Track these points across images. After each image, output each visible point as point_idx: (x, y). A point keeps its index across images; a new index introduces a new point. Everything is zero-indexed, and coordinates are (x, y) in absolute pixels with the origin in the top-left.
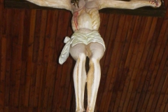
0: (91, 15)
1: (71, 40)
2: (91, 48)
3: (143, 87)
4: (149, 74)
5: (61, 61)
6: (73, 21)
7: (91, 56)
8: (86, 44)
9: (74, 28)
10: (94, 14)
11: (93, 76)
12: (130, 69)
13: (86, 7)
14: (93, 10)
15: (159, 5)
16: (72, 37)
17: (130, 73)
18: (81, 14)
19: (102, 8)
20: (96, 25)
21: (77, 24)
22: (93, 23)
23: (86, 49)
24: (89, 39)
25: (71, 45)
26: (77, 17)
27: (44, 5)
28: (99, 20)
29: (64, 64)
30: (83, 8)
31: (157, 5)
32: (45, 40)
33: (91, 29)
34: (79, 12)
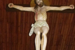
0: (43, 14)
1: (34, 25)
2: (43, 29)
3: (70, 43)
4: (72, 37)
5: (30, 35)
6: (35, 17)
7: (43, 32)
8: (41, 27)
9: (36, 20)
10: (44, 14)
11: (43, 41)
12: (63, 35)
13: (41, 11)
14: (44, 12)
15: (74, 8)
16: (35, 24)
17: (63, 37)
18: (38, 14)
19: (48, 10)
20: (45, 19)
21: (37, 18)
22: (44, 17)
23: (41, 29)
24: (42, 25)
25: (34, 27)
26: (37, 15)
27: (23, 10)
28: (46, 16)
29: (31, 36)
30: (40, 11)
31: (72, 8)
32: (25, 24)
33: (43, 20)
34: (38, 13)
